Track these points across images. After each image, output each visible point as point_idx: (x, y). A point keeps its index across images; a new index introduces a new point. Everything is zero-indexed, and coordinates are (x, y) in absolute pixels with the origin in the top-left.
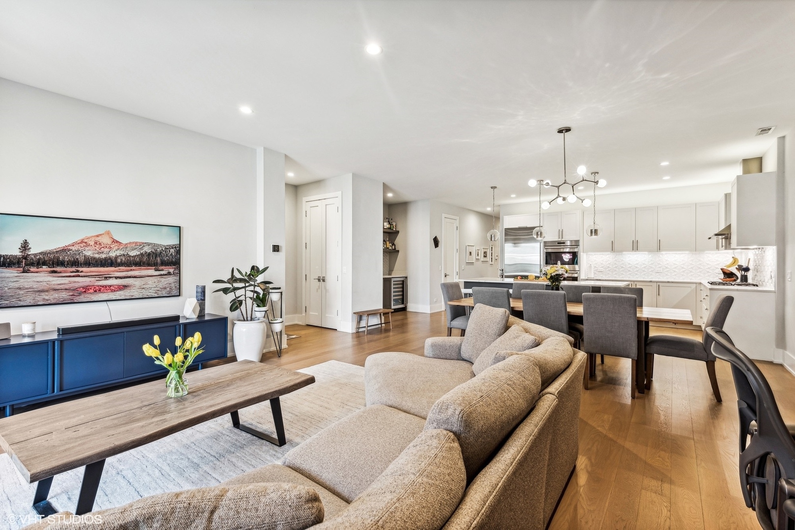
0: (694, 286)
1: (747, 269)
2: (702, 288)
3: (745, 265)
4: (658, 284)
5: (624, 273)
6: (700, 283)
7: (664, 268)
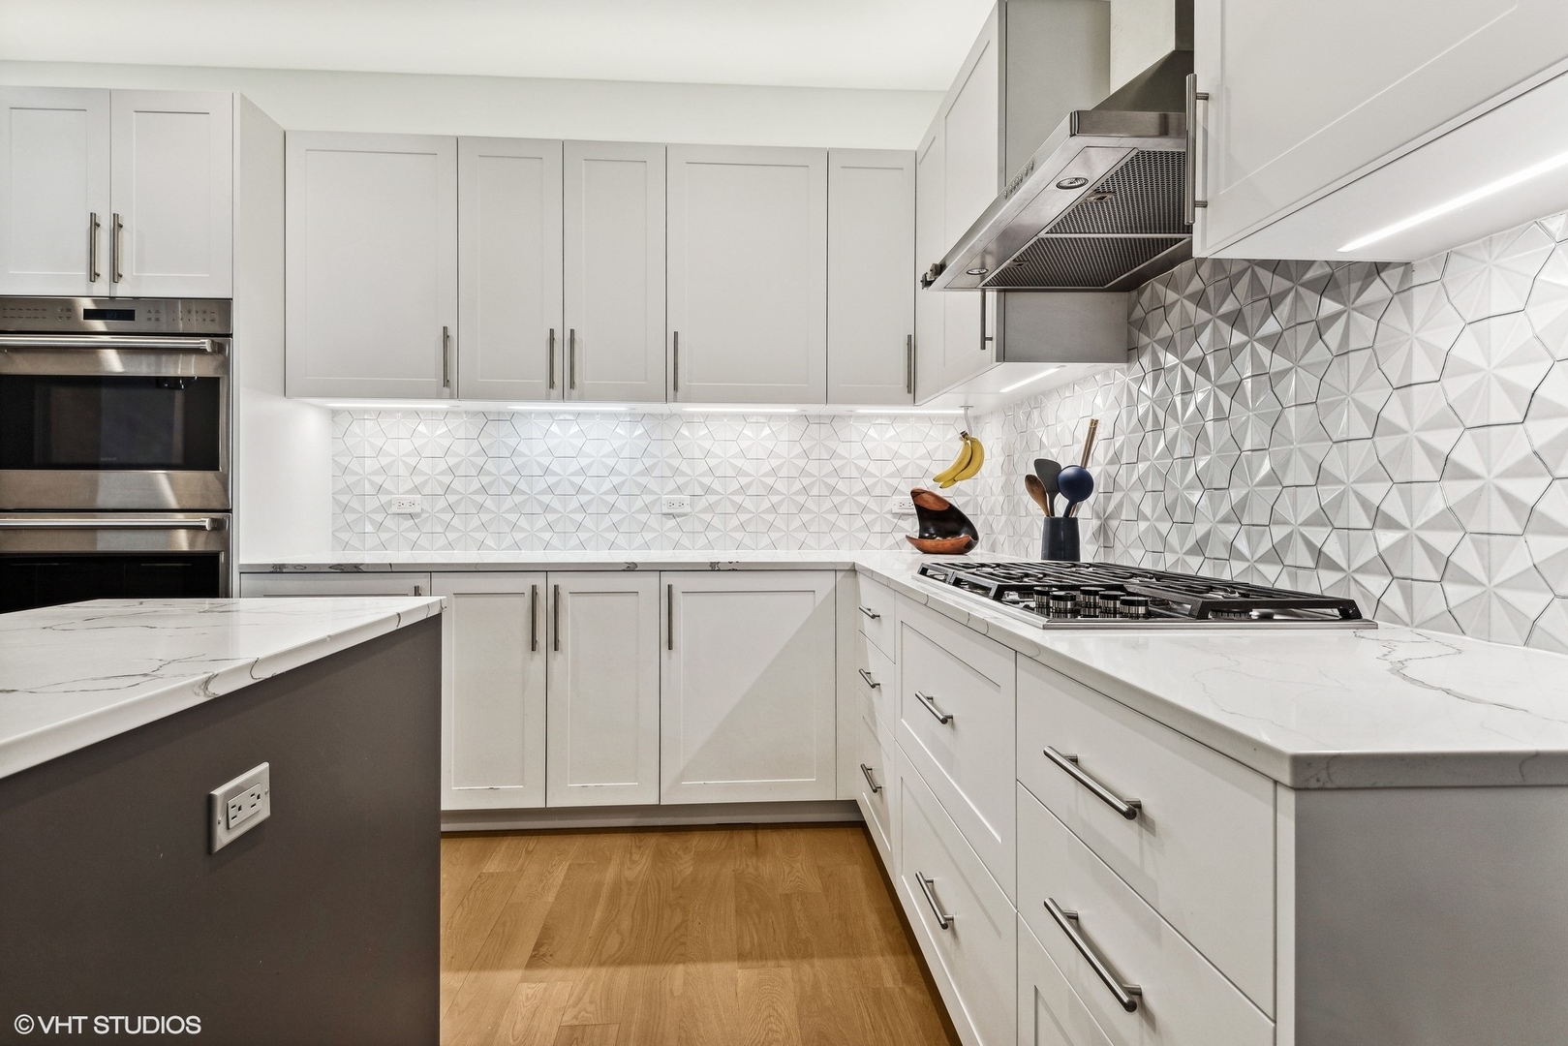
0: (824, 583)
1: (1079, 486)
2: (870, 596)
3: (1068, 461)
4: (668, 579)
5: (523, 522)
6: (853, 570)
7: (698, 491)
